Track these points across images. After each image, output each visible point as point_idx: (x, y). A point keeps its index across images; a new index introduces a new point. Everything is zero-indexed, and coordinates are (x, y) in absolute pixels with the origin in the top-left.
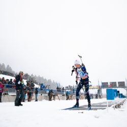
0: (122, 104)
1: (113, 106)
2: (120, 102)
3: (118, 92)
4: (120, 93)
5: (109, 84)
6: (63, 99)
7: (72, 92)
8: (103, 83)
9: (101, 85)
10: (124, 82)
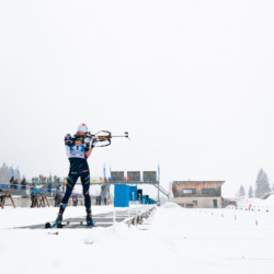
0: (147, 217)
1: (127, 219)
2: (143, 211)
3: (140, 191)
4: (144, 194)
5: (126, 175)
6: (23, 206)
7: (46, 189)
8: (112, 173)
9: (108, 176)
10: (155, 173)
